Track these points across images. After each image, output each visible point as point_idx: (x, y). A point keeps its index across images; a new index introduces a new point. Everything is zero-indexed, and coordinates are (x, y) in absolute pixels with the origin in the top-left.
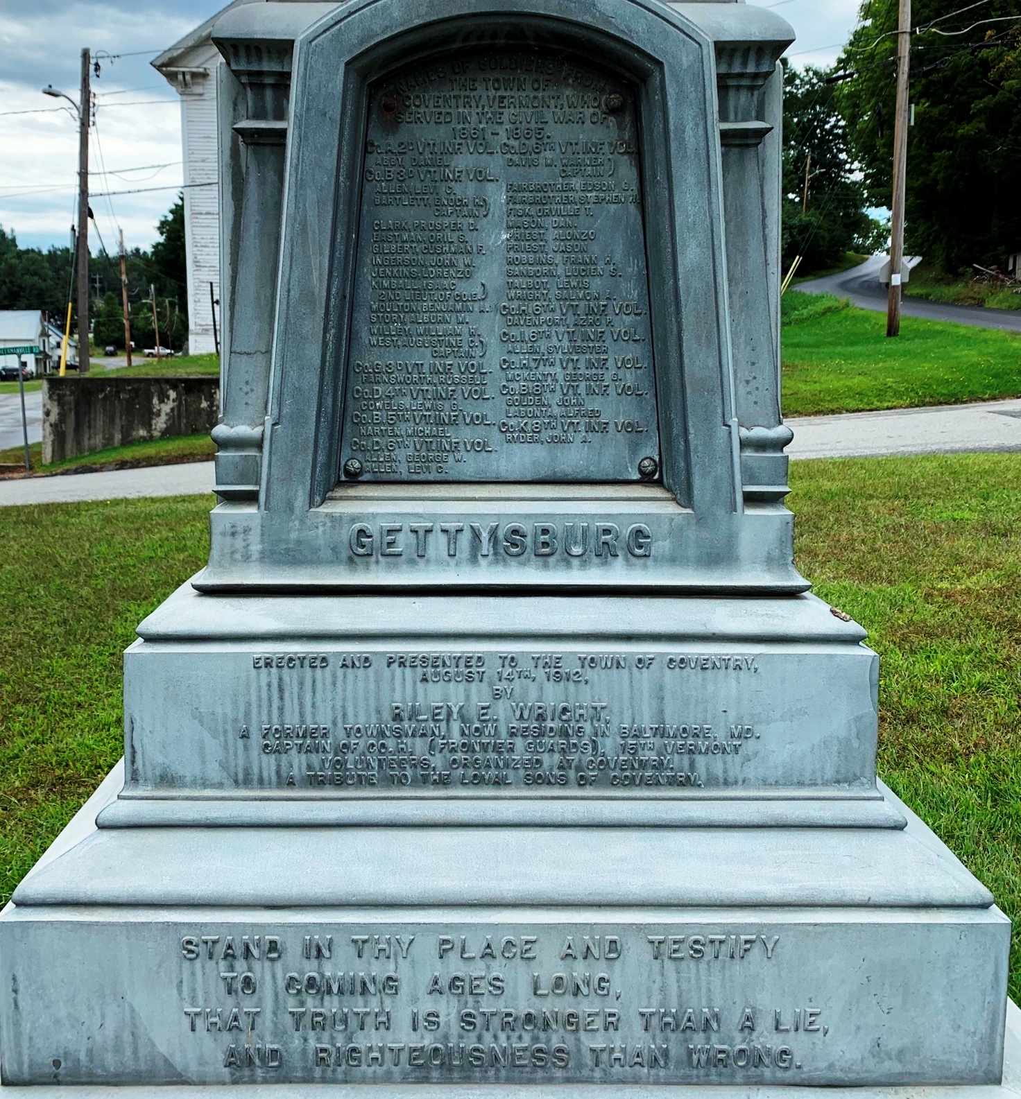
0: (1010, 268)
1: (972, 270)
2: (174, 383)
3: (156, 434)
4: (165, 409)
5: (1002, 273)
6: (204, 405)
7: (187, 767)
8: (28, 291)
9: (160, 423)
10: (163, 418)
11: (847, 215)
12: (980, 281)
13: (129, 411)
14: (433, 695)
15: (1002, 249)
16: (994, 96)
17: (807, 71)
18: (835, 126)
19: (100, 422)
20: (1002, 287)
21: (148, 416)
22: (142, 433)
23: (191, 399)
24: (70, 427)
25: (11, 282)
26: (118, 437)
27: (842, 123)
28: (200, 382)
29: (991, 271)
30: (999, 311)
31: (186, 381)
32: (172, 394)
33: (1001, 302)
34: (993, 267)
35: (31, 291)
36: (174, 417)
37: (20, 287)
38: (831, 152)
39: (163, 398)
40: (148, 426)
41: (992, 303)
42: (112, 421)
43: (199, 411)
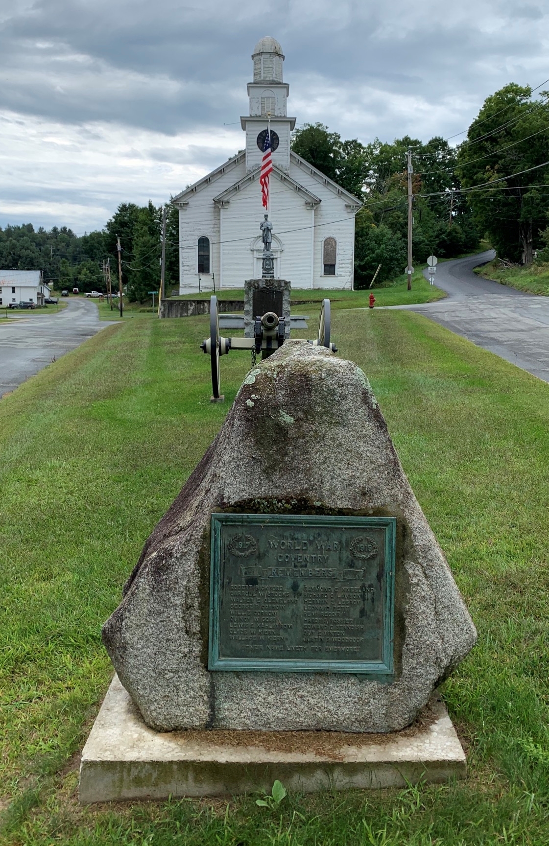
2: (194, 301)
3: (189, 315)
4: (191, 308)
6: (202, 307)
8: (24, 258)
9: (190, 312)
10: (191, 310)
13: (182, 308)
19: (174, 312)
21: (187, 310)
22: (185, 314)
23: (199, 305)
24: (167, 311)
25: (14, 254)
26: (179, 315)
28: (201, 301)
31: (197, 301)
32: (194, 304)
35: (26, 259)
36: (194, 310)
37: (19, 256)
39: (191, 305)
40: (187, 313)
42: (178, 311)
43: (201, 309)
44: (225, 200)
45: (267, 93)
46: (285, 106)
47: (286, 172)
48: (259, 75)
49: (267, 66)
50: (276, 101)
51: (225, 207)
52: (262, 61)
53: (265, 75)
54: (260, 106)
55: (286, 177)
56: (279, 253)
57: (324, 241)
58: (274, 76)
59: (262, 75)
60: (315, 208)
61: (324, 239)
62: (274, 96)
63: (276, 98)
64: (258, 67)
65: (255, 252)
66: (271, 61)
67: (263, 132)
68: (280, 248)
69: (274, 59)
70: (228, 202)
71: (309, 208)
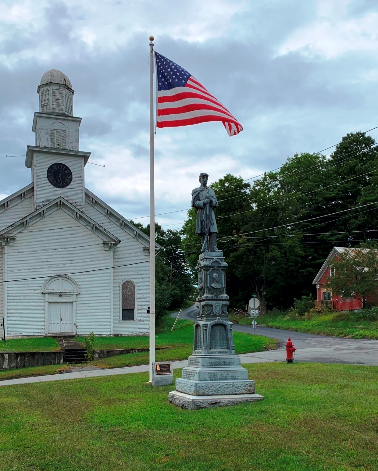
0: (246, 309)
1: (233, 310)
5: (244, 311)
7: (205, 365)
11: (186, 286)
12: (236, 314)
14: (218, 360)
15: (243, 302)
16: (237, 252)
17: (168, 231)
18: (180, 253)
20: (244, 317)
27: (183, 252)
29: (240, 311)
30: (243, 325)
33: (244, 322)
34: (240, 309)
38: (179, 263)
41: (241, 322)
44: (11, 236)
45: (58, 125)
46: (77, 141)
47: (81, 209)
48: (48, 107)
49: (56, 98)
50: (67, 134)
51: (11, 244)
52: (50, 92)
53: (55, 107)
54: (50, 138)
55: (81, 214)
56: (75, 296)
57: (121, 285)
58: (64, 108)
59: (51, 106)
60: (113, 249)
61: (123, 283)
62: (64, 129)
63: (67, 132)
64: (45, 98)
65: (47, 295)
66: (60, 93)
67: (53, 165)
68: (76, 291)
69: (64, 91)
70: (14, 239)
71: (107, 249)
